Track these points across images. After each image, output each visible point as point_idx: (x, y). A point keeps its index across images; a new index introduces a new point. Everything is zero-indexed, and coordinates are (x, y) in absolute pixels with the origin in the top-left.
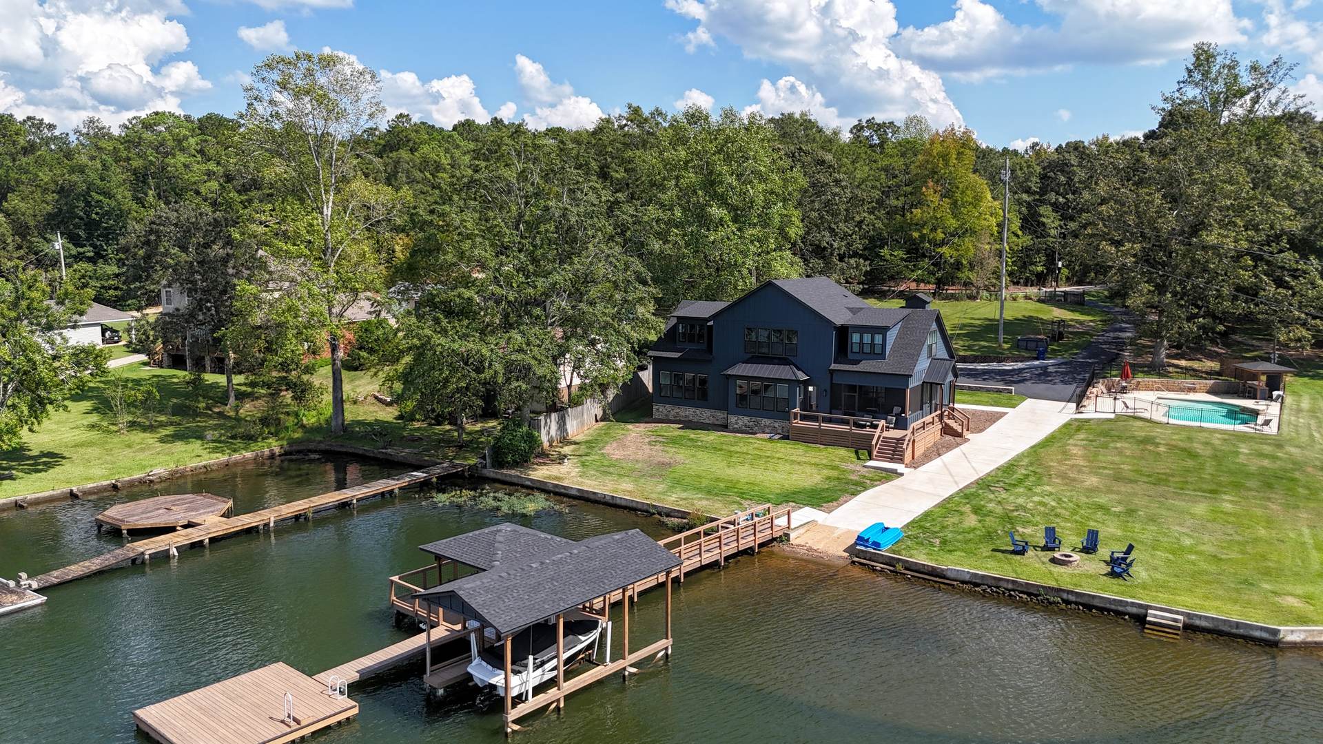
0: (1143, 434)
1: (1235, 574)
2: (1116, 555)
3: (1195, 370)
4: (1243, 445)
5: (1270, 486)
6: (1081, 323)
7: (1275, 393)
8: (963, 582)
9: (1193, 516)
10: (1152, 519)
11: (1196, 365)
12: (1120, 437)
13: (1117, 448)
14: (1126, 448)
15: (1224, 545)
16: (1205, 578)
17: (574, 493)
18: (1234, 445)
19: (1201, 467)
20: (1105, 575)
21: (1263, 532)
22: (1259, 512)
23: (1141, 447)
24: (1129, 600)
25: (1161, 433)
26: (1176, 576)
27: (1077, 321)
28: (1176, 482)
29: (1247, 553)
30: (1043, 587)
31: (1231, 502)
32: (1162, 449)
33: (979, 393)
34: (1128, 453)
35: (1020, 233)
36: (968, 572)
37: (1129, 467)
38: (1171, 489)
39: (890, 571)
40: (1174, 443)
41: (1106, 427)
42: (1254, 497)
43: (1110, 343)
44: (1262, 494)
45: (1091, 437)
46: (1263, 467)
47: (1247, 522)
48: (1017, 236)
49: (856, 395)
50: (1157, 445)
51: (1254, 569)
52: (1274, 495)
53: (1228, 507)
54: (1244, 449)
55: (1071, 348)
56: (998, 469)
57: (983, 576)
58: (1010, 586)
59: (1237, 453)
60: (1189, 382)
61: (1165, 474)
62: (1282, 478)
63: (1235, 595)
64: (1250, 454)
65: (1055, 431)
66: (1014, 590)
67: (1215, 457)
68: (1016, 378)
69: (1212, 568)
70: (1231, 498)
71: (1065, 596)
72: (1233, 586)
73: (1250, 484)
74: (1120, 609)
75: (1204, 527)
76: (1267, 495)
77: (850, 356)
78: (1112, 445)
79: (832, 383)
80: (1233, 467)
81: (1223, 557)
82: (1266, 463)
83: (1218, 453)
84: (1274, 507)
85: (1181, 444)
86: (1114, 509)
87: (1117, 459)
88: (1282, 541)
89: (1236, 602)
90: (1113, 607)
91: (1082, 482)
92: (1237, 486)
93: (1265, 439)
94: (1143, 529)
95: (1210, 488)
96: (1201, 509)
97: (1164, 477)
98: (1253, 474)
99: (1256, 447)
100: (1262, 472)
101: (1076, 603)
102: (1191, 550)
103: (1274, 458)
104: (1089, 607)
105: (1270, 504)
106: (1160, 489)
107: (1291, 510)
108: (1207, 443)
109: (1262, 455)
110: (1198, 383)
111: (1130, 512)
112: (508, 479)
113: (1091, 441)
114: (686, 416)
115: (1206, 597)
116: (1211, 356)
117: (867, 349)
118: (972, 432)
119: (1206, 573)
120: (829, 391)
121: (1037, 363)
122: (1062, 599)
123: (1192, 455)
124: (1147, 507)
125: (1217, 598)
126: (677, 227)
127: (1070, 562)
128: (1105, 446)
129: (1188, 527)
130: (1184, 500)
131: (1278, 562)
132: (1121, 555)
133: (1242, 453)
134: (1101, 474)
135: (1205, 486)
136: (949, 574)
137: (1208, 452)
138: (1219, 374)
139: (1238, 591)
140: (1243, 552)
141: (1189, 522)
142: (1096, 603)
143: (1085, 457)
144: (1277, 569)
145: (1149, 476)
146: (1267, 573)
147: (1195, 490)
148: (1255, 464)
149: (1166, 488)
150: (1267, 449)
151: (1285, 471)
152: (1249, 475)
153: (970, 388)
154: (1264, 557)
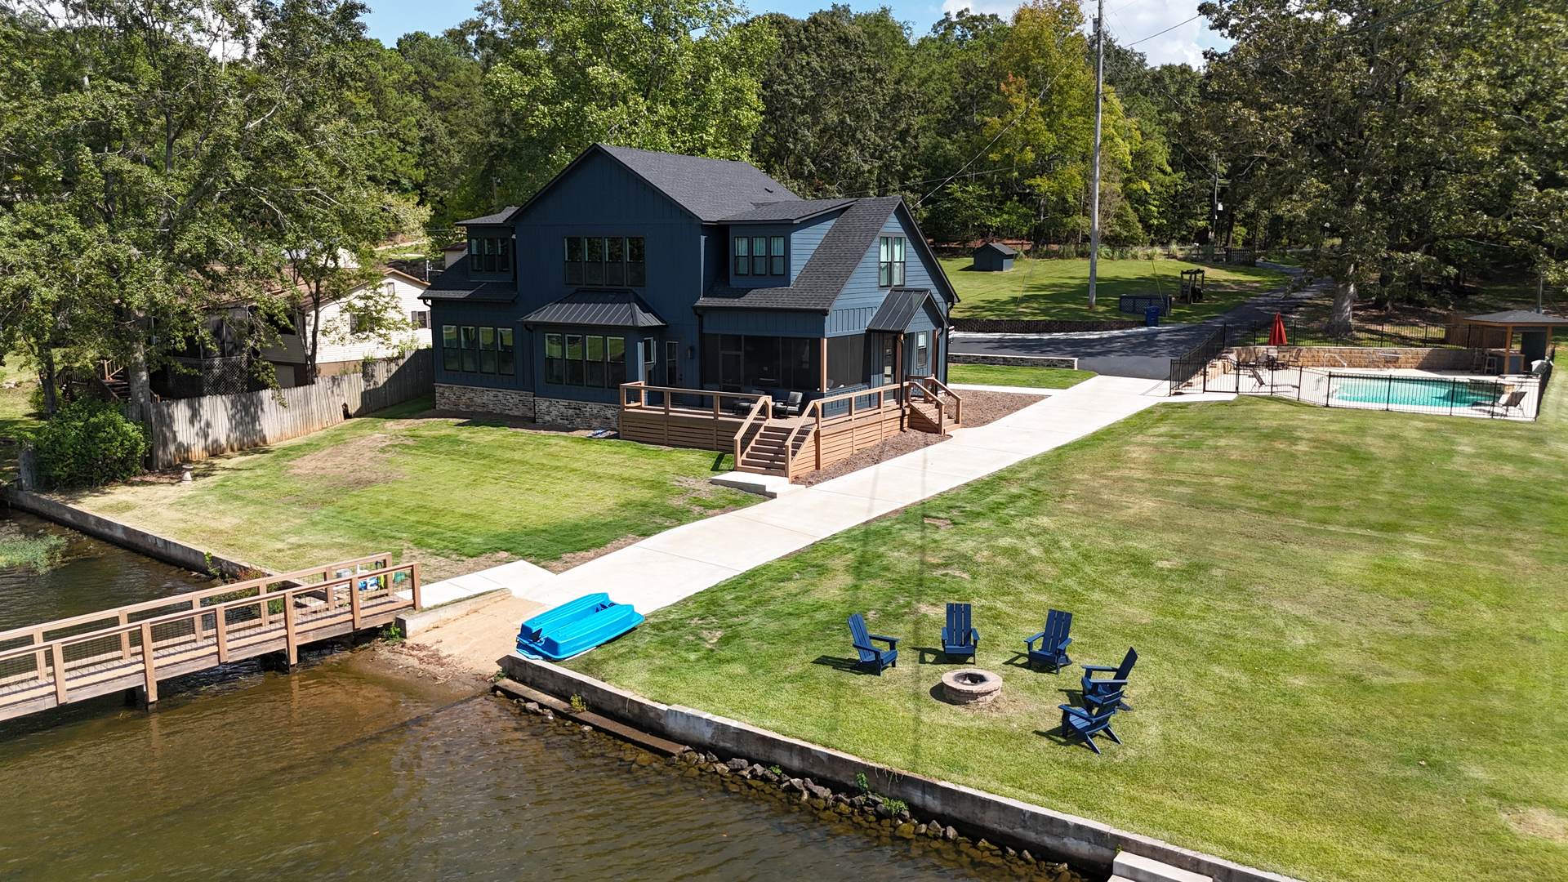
0: (1275, 423)
1: (1398, 732)
2: (1096, 678)
3: (1403, 338)
4: (1465, 440)
5: (1512, 516)
6: (1240, 283)
7: (1536, 364)
8: (700, 747)
9: (1330, 578)
10: (1235, 586)
11: (1406, 332)
12: (1228, 429)
13: (1216, 448)
14: (1235, 447)
15: (1386, 648)
16: (1313, 743)
17: (119, 534)
18: (1446, 439)
19: (1374, 479)
20: (1047, 735)
21: (1488, 616)
22: (1484, 570)
23: (1264, 444)
24: (1073, 819)
25: (1310, 421)
26: (1238, 737)
27: (1234, 282)
28: (1317, 509)
29: (1442, 671)
30: (869, 770)
31: (1424, 548)
32: (1302, 447)
33: (1019, 369)
34: (1235, 455)
35: (1169, 169)
36: (709, 722)
37: (1230, 481)
38: (1302, 523)
39: (556, 712)
40: (1329, 436)
41: (1213, 413)
42: (1477, 540)
43: (1273, 304)
44: (1493, 533)
45: (1178, 431)
46: (1502, 479)
47: (1452, 592)
48: (1164, 172)
49: (742, 354)
50: (1295, 440)
51: (1451, 717)
52: (1519, 535)
53: (1414, 559)
54: (1466, 445)
55: (1209, 311)
56: (967, 485)
57: (741, 733)
58: (796, 763)
59: (1451, 453)
60: (1388, 350)
61: (1296, 493)
62: (1539, 500)
63: (1379, 804)
64: (1478, 455)
65: (1119, 422)
66: (802, 775)
67: (1404, 461)
68: (1098, 349)
69: (1340, 713)
70: (1425, 541)
71: (917, 797)
72: (1383, 770)
73: (1468, 511)
74: (1049, 841)
75: (1349, 604)
76: (1503, 535)
77: (734, 282)
78: (1210, 442)
79: (702, 335)
80: (1437, 479)
81: (1375, 680)
82: (1508, 470)
83: (1411, 454)
84: (1517, 558)
85: (1342, 439)
86: (1160, 564)
87: (1209, 467)
88: (1533, 640)
89: (1379, 825)
90: (1031, 836)
91: (1121, 508)
92: (1441, 516)
93: (1510, 429)
94: (1208, 608)
95: (1383, 519)
96: (1351, 563)
97: (1292, 499)
98: (1477, 492)
99: (1490, 442)
100: (1498, 489)
101: (945, 820)
102: (1302, 663)
103: (1525, 461)
104: (972, 831)
105: (1510, 553)
106: (1276, 523)
107: (1556, 567)
108: (1393, 437)
109: (1500, 457)
110: (1403, 352)
111: (1193, 571)
112: (44, 509)
113: (1174, 437)
114: (484, 405)
115: (1295, 811)
116: (1434, 320)
117: (760, 268)
118: (966, 426)
119: (1320, 726)
120: (697, 347)
121: (1144, 329)
122: (912, 808)
123: (1356, 456)
124: (1235, 559)
125: (1331, 813)
126: (545, 102)
127: (974, 696)
128: (1196, 445)
129: (1313, 605)
130: (1322, 546)
131: (1517, 696)
132: (1109, 677)
133: (1462, 454)
134: (1165, 494)
135: (1373, 517)
136: (673, 725)
137: (1393, 451)
138: (1442, 341)
139: (1392, 788)
140: (1430, 669)
141: (1320, 592)
142: (990, 820)
143: (1150, 465)
144: (1514, 716)
145: (1263, 497)
146: (1483, 728)
147: (1351, 525)
148: (1483, 474)
149: (1292, 521)
150: (1513, 446)
151: (1547, 485)
152: (1467, 494)
153: (1006, 361)
154: (1480, 680)
